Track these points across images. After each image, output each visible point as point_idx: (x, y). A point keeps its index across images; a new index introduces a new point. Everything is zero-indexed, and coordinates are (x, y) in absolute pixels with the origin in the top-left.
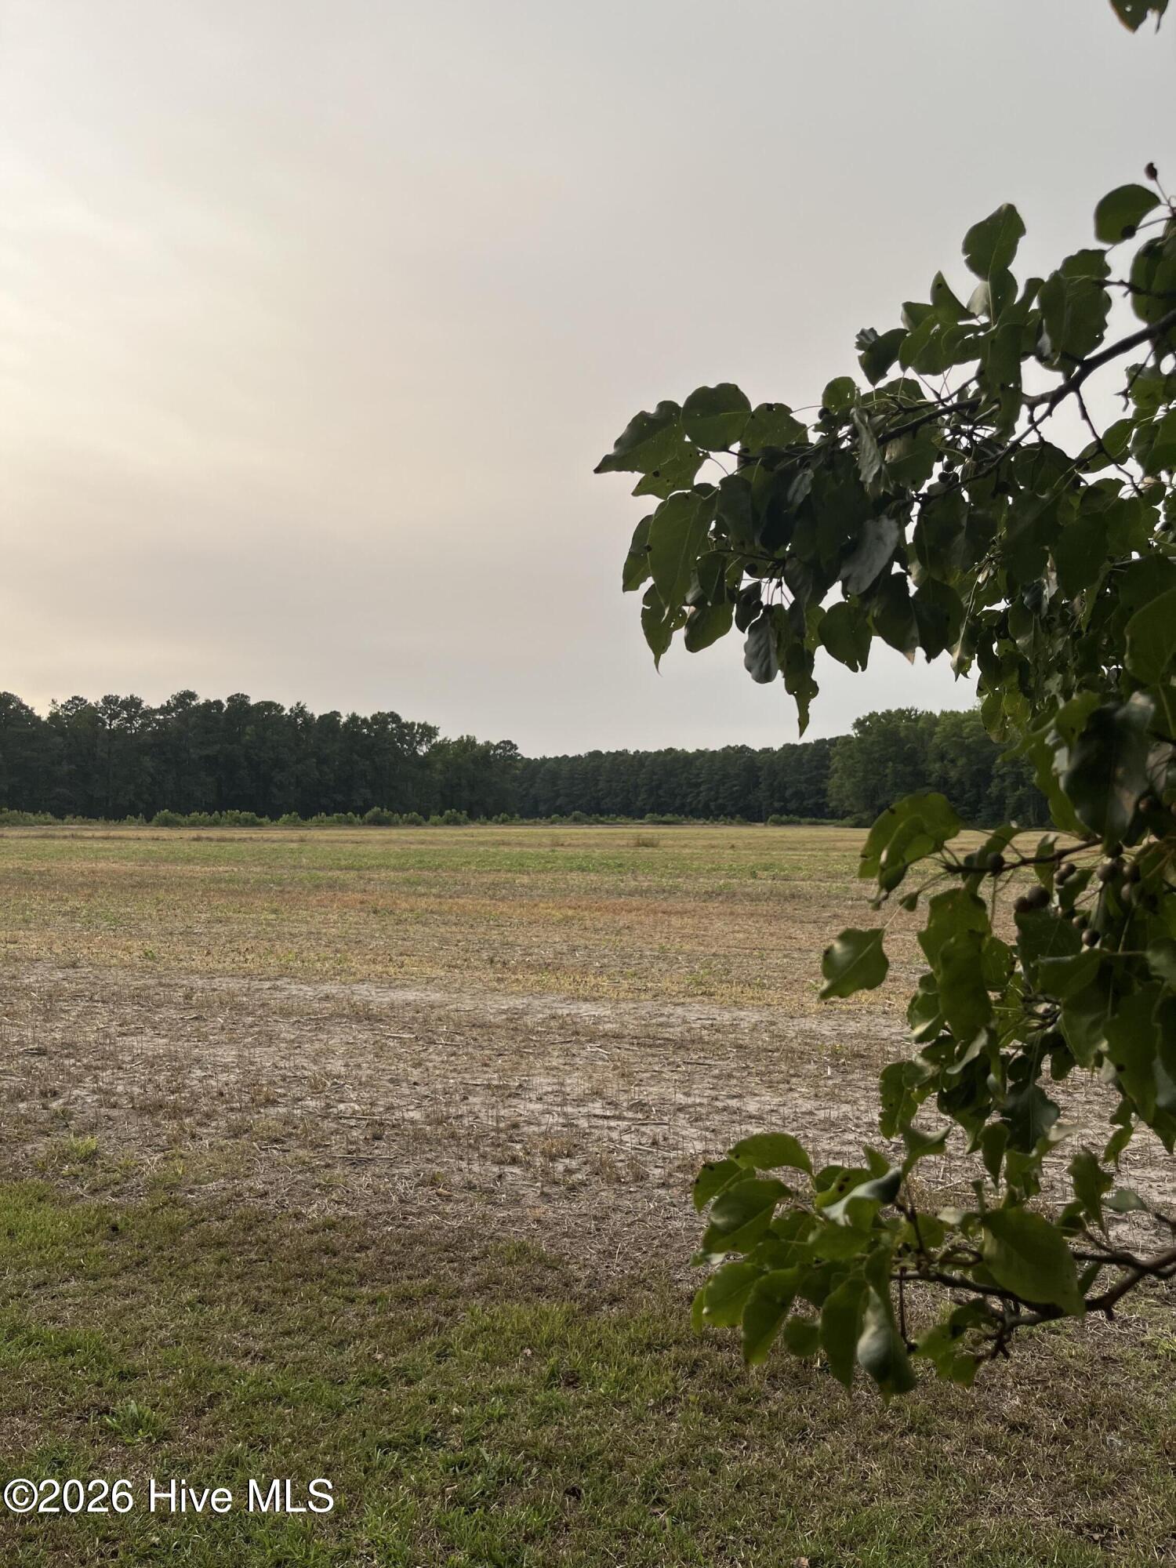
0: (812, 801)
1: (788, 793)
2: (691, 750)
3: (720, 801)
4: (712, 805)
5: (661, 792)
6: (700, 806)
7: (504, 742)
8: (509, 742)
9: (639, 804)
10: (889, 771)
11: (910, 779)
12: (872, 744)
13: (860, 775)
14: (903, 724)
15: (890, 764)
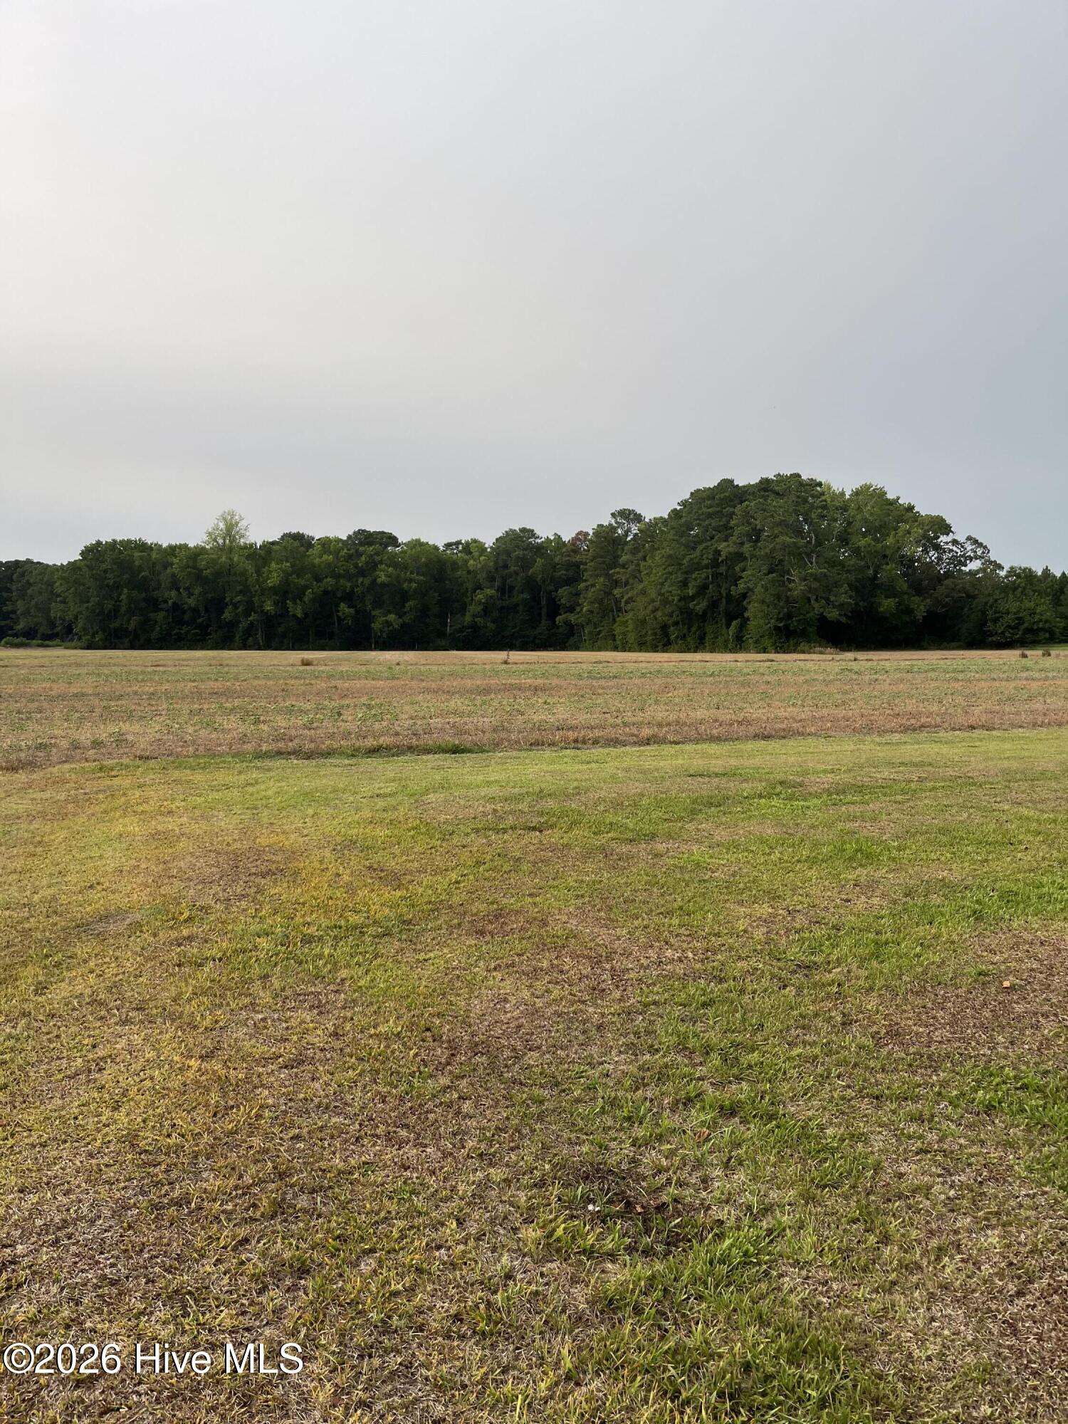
10: (123, 597)
11: (143, 605)
12: (105, 571)
13: (94, 600)
14: (137, 554)
15: (125, 591)
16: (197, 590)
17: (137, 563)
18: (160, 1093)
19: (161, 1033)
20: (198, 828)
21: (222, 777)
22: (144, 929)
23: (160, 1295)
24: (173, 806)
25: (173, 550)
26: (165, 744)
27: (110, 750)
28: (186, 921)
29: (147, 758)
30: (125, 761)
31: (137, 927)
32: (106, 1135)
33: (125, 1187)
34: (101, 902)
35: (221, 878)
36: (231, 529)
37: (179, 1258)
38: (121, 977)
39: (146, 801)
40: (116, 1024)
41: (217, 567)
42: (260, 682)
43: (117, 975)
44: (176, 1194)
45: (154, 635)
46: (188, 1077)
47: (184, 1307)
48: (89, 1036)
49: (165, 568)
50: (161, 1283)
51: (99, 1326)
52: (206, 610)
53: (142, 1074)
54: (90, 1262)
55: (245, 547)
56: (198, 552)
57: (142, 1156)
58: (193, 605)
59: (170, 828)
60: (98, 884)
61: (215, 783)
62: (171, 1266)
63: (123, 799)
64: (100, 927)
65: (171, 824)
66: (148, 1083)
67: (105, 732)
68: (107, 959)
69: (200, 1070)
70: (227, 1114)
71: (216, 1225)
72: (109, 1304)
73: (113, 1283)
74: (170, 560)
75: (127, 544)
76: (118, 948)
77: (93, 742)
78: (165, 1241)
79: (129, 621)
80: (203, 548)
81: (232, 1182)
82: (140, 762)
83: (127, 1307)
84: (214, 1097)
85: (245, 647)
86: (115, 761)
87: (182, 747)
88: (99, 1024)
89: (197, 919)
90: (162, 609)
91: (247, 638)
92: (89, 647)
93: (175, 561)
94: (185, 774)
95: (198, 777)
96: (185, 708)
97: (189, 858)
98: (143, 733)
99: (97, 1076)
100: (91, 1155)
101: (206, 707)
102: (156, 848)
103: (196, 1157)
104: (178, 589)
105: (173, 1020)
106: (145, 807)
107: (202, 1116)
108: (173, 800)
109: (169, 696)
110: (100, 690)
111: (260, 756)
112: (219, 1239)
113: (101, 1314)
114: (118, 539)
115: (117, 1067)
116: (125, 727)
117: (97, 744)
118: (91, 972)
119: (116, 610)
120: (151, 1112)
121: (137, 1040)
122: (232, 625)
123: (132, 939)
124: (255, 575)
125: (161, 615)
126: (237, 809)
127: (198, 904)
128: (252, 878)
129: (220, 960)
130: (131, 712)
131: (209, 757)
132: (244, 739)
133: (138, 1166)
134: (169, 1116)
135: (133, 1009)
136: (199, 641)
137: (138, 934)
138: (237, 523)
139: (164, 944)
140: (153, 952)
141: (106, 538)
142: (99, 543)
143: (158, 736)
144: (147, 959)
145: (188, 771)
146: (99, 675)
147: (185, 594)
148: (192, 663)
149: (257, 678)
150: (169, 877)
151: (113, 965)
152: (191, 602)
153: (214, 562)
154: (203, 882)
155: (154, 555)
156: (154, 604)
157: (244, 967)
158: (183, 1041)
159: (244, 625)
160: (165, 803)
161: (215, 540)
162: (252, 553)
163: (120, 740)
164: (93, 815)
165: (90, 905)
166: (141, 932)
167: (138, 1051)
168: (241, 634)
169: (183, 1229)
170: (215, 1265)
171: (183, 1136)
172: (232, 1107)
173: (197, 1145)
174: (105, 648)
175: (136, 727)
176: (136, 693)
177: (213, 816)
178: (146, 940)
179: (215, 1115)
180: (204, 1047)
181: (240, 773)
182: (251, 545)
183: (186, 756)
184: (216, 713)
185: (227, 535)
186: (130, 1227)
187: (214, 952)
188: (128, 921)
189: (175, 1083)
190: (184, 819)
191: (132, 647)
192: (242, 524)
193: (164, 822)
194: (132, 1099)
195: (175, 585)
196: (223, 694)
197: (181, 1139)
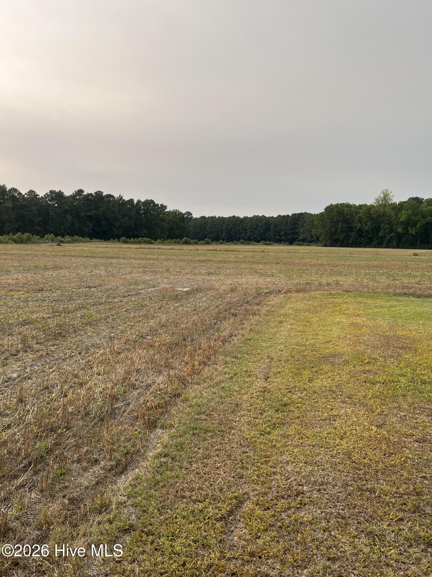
0: (291, 237)
1: (282, 234)
2: (242, 217)
3: (255, 236)
4: (252, 237)
5: (231, 232)
6: (247, 238)
7: (187, 212)
8: (189, 212)
9: (223, 237)
10: (339, 226)
11: (347, 229)
12: (333, 216)
13: (328, 227)
14: (346, 209)
15: (340, 224)
16: (369, 223)
17: (346, 212)
18: (359, 437)
19: (359, 410)
20: (371, 323)
21: (379, 302)
22: (350, 363)
23: (363, 531)
24: (359, 313)
25: (360, 206)
26: (355, 286)
27: (333, 287)
28: (367, 363)
29: (348, 291)
30: (340, 292)
31: (346, 362)
32: (338, 449)
33: (346, 476)
34: (332, 349)
35: (381, 347)
36: (386, 196)
37: (371, 517)
38: (341, 382)
39: (348, 309)
40: (340, 402)
41: (379, 213)
42: (395, 263)
43: (340, 381)
44: (369, 486)
45: (350, 242)
46: (372, 434)
47: (374, 541)
48: (330, 405)
49: (357, 214)
50: (363, 526)
51: (337, 536)
52: (372, 231)
53: (351, 426)
54: (333, 504)
55: (392, 204)
56: (372, 207)
57: (353, 464)
58: (367, 229)
59: (359, 322)
60: (331, 341)
61: (377, 305)
62: (368, 520)
63: (339, 307)
64: (332, 359)
65: (359, 320)
66: (354, 431)
67: (332, 279)
68: (335, 374)
69: (377, 432)
70: (390, 456)
71: (387, 507)
72: (341, 527)
73: (344, 518)
74: (359, 211)
75: (342, 205)
76: (339, 369)
77: (327, 283)
78: (365, 507)
79: (340, 236)
80: (374, 205)
81: (394, 489)
82: (346, 293)
83: (349, 531)
84: (384, 447)
85: (388, 247)
86: (336, 292)
87: (362, 288)
88: (333, 400)
89: (372, 363)
90: (354, 231)
91: (389, 243)
92: (325, 246)
93: (361, 211)
94: (364, 300)
95: (369, 301)
96: (363, 272)
97: (367, 336)
98: (347, 281)
99: (334, 422)
100: (332, 456)
101: (371, 272)
102: (353, 330)
103: (377, 472)
104: (361, 223)
105: (364, 406)
106: (348, 312)
107: (379, 454)
108: (359, 310)
109: (356, 267)
110: (329, 263)
111: (396, 294)
112: (389, 514)
113: (338, 530)
114: (339, 203)
115: (341, 421)
116: (339, 278)
117: (328, 284)
118: (329, 377)
119: (336, 232)
120: (356, 445)
121: (349, 411)
122: (383, 238)
123: (345, 367)
124: (395, 216)
125: (354, 233)
126: (387, 317)
127: (372, 356)
128: (396, 349)
129: (383, 383)
130: (341, 272)
131: (374, 293)
132: (389, 286)
133: (352, 467)
134: (364, 449)
135: (347, 397)
136: (368, 244)
137: (347, 365)
138: (389, 194)
139: (358, 371)
140: (354, 374)
141: (334, 203)
142: (332, 205)
143: (352, 283)
144: (352, 377)
145: (365, 299)
146: (328, 257)
147: (364, 225)
148: (365, 253)
149: (393, 260)
150: (359, 343)
151: (338, 376)
152: (366, 228)
153: (377, 211)
154: (374, 347)
155: (353, 209)
156: (351, 229)
157: (394, 389)
158: (368, 417)
159: (388, 237)
160: (356, 311)
161: (379, 202)
162: (394, 206)
163: (337, 283)
164: (327, 312)
165: (328, 349)
166: (349, 364)
167: (350, 416)
168: (386, 241)
169: (373, 504)
170: (387, 526)
171: (371, 460)
172: (392, 454)
173: (377, 466)
174: (330, 246)
175: (344, 279)
176: (343, 265)
177: (377, 319)
178: (351, 368)
179: (384, 455)
180: (378, 422)
181: (387, 301)
182: (394, 203)
183: (364, 292)
184: (376, 274)
185: (384, 200)
186: (350, 495)
187: (380, 379)
188: (343, 359)
189: (366, 434)
190: (364, 319)
191: (341, 246)
192: (391, 195)
193: (356, 319)
194: (348, 437)
195: (360, 221)
196: (379, 267)
197: (370, 461)
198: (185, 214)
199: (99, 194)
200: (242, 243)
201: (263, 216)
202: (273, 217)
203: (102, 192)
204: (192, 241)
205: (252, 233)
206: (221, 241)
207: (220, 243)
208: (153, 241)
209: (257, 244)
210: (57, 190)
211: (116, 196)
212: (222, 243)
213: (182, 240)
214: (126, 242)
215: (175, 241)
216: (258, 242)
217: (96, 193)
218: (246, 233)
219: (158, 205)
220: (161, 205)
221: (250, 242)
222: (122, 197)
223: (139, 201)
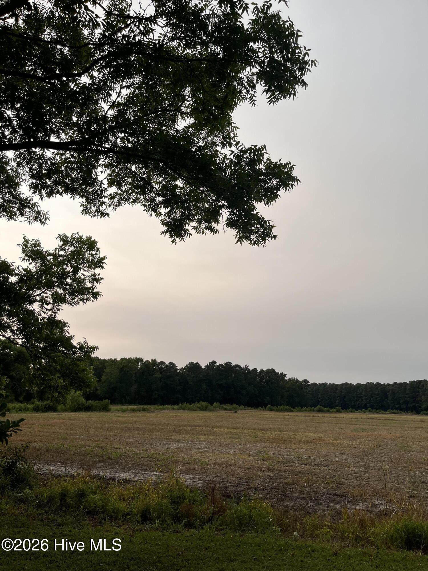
4: (368, 405)
5: (345, 399)
6: (363, 405)
7: (304, 380)
8: (306, 380)
198: (302, 382)
199: (229, 364)
200: (370, 411)
201: (377, 383)
202: (388, 384)
203: (231, 363)
204: (325, 409)
205: (368, 400)
206: (351, 409)
207: (349, 411)
208: (292, 409)
209: (384, 412)
210: (195, 362)
211: (243, 366)
212: (351, 412)
213: (316, 408)
214: (271, 410)
215: (310, 409)
216: (385, 410)
217: (226, 364)
218: (362, 400)
219: (278, 373)
220: (281, 373)
221: (377, 411)
222: (248, 367)
223: (262, 370)
